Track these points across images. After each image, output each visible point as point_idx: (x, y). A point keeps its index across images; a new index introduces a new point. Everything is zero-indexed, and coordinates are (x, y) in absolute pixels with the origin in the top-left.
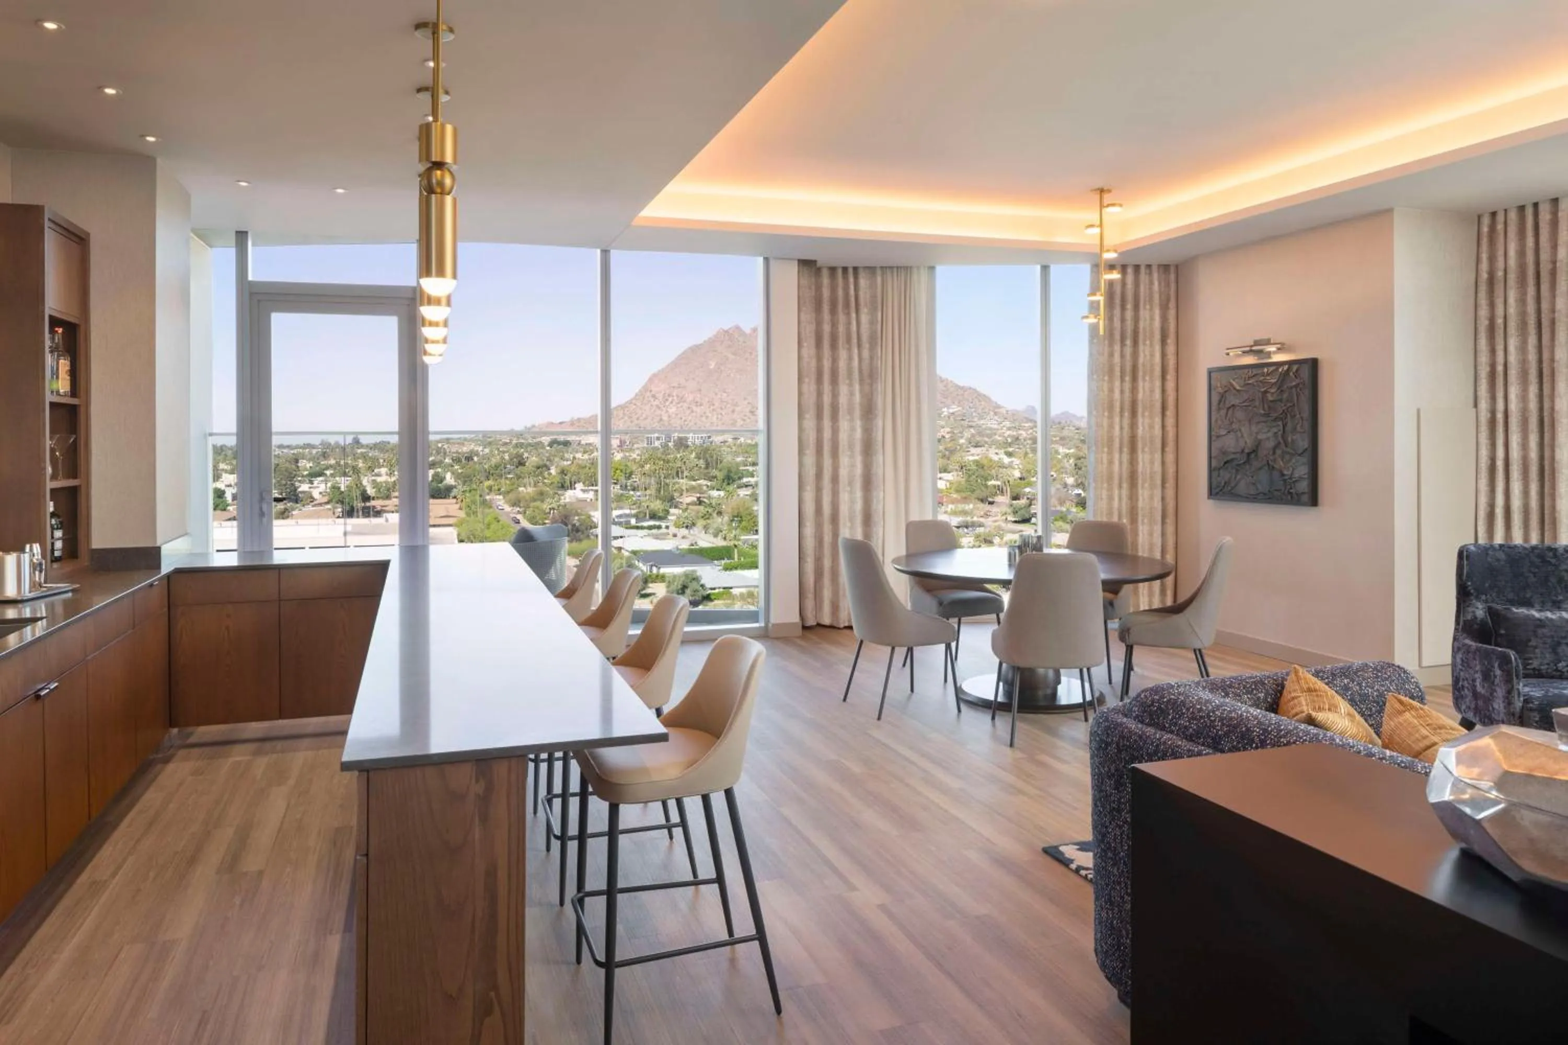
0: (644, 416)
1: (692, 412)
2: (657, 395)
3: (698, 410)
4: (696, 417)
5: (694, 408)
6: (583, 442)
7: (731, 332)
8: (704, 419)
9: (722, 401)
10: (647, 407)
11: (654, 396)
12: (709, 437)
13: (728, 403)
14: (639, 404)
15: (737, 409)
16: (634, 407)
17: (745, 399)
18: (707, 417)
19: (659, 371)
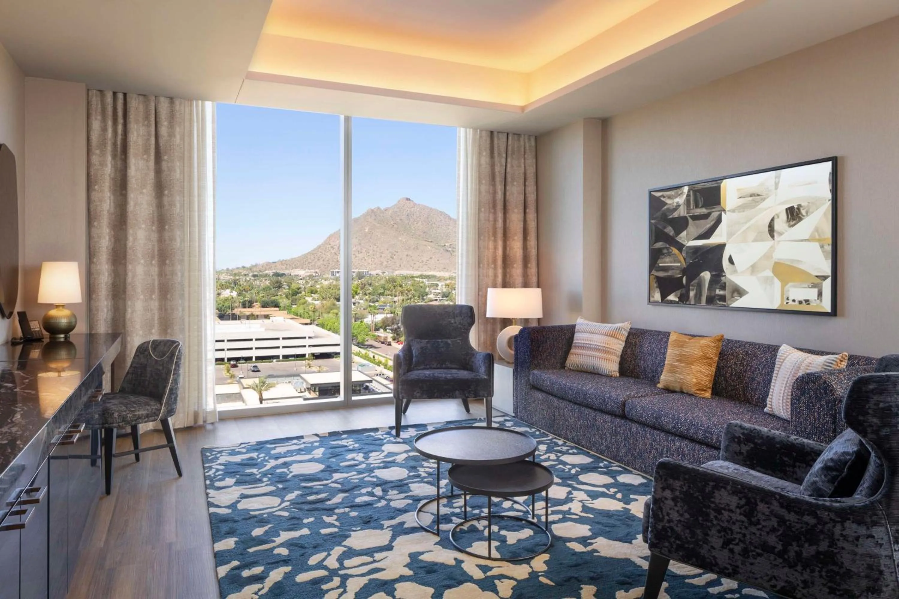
0: (327, 259)
1: (356, 257)
2: (334, 247)
3: (360, 256)
4: (359, 260)
5: (358, 255)
6: (292, 274)
7: (375, 210)
8: (363, 261)
9: (374, 251)
10: (328, 254)
11: (332, 247)
12: (368, 272)
13: (377, 252)
14: (324, 252)
15: (383, 255)
16: (320, 253)
17: (387, 250)
18: (365, 260)
19: (334, 233)
